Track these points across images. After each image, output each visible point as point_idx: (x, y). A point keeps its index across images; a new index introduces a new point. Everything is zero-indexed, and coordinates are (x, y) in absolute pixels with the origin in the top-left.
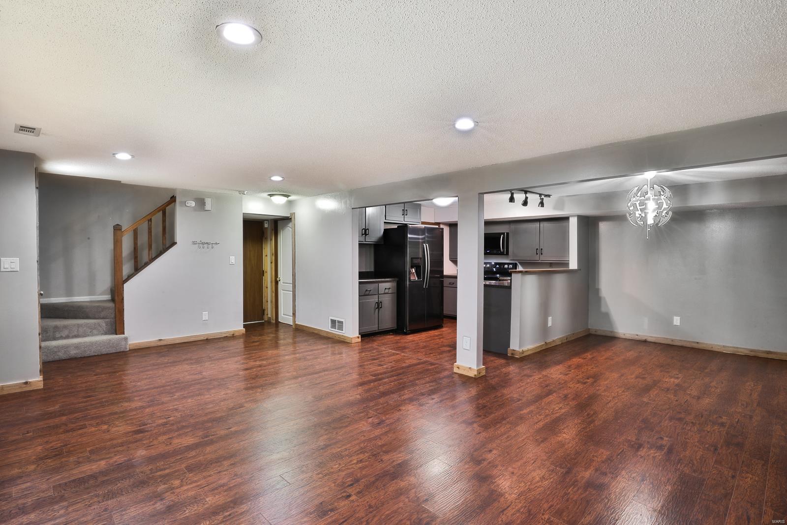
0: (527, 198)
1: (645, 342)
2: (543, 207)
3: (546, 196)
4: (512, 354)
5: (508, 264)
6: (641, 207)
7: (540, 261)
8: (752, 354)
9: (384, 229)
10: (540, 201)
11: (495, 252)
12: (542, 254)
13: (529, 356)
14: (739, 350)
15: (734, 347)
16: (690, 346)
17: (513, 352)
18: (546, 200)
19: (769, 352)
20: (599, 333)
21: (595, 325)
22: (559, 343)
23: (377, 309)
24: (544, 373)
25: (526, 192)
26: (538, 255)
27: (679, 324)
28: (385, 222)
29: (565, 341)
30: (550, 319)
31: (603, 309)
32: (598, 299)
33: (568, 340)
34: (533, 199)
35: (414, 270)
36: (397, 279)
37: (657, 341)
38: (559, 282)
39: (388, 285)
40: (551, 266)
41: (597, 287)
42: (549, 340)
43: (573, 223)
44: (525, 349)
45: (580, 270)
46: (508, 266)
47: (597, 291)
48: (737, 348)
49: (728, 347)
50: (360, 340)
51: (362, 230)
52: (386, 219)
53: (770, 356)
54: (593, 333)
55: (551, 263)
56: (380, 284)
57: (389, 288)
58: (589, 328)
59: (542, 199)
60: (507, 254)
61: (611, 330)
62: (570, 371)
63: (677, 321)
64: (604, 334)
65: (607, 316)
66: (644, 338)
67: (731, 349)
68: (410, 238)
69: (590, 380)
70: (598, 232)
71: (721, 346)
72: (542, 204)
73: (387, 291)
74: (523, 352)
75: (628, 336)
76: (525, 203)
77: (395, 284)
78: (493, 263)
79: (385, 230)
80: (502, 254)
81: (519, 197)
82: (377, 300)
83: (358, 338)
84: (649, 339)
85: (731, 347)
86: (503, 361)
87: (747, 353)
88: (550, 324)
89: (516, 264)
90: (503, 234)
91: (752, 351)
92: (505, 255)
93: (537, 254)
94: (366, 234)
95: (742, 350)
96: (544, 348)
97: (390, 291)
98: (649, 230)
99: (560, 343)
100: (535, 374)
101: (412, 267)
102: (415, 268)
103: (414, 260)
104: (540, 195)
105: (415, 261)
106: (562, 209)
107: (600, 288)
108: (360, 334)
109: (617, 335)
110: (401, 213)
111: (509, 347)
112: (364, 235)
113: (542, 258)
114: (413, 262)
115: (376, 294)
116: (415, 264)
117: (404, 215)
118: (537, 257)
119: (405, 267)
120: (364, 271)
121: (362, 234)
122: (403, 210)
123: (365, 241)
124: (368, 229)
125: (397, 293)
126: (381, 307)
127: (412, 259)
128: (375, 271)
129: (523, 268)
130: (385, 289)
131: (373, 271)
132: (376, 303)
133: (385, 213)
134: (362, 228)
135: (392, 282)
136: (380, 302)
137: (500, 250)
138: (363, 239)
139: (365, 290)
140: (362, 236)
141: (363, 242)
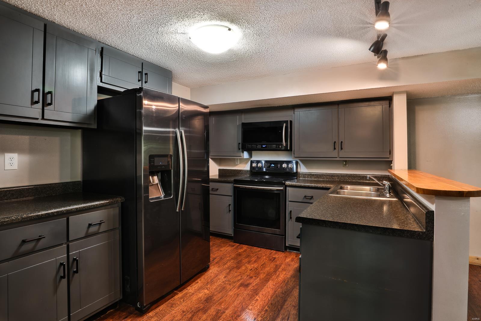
5: (288, 162)
9: (98, 101)
11: (274, 146)
12: (342, 149)
23: (65, 281)
26: (336, 151)
28: (99, 87)
35: (155, 180)
39: (95, 216)
46: (288, 165)
51: (33, 92)
52: (101, 81)
57: (100, 224)
60: (291, 149)
73: (93, 229)
77: (115, 211)
80: (284, 149)
82: (62, 257)
89: (297, 162)
90: (286, 122)
92: (287, 151)
93: (335, 149)
94: (45, 104)
97: (103, 228)
101: (152, 174)
102: (159, 174)
103: (156, 159)
105: (159, 162)
110: (136, 76)
112: (40, 105)
113: (343, 154)
114: (154, 163)
115: (62, 244)
116: (159, 167)
117: (139, 81)
118: (334, 154)
119: (138, 175)
120: (57, 181)
121: (34, 103)
122: (139, 72)
123: (43, 118)
124: (50, 93)
125: (120, 228)
126: (77, 272)
127: (151, 158)
128: (84, 181)
129: (307, 168)
130: (90, 225)
131: (80, 180)
132: (62, 264)
133: (100, 70)
134: (34, 89)
135: (109, 207)
136: (74, 259)
137: (282, 145)
138: (35, 112)
139: (19, 241)
140: (33, 106)
141: (37, 119)
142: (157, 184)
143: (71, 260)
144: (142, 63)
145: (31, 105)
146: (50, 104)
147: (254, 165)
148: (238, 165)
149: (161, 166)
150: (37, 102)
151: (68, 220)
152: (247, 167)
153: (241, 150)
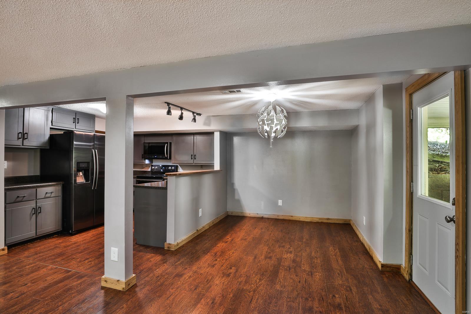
0: (182, 113)
1: (262, 218)
2: (195, 122)
3: (198, 114)
4: (168, 247)
5: (171, 166)
6: (267, 122)
7: (194, 164)
8: (320, 221)
9: (50, 134)
10: (193, 117)
11: (161, 157)
12: (195, 159)
13: (183, 246)
14: (314, 219)
15: (311, 218)
16: (288, 219)
17: (169, 246)
18: (197, 117)
19: (328, 219)
20: (233, 214)
21: (231, 209)
22: (207, 228)
23: (35, 215)
24: (194, 268)
25: (182, 109)
27: (281, 205)
28: (51, 128)
29: (212, 225)
30: (200, 210)
31: (236, 197)
32: (233, 190)
33: (214, 224)
34: (187, 115)
35: (81, 174)
36: (61, 183)
37: (269, 217)
38: (208, 181)
39: (50, 189)
40: (202, 167)
41: (232, 182)
42: (200, 227)
43: (217, 136)
44: (179, 241)
45: (222, 170)
46: (171, 168)
47: (233, 184)
48: (313, 218)
49: (308, 217)
50: (6, 251)
51: (18, 134)
52: (52, 125)
53: (329, 221)
54: (230, 214)
55: (202, 165)
56: (38, 189)
57: (52, 193)
58: (228, 211)
59: (195, 116)
60: (170, 158)
61: (242, 211)
62: (216, 260)
63: (280, 203)
64: (237, 215)
65: (239, 201)
66: (261, 216)
67: (310, 219)
68: (76, 145)
69: (233, 270)
70: (233, 143)
71: (304, 217)
72: (194, 120)
73: (48, 195)
74: (178, 244)
75: (252, 215)
76: (181, 118)
77: (59, 188)
78: (161, 166)
79: (52, 136)
80: (166, 158)
81: (176, 113)
82: (34, 205)
83: (3, 250)
84: (265, 216)
85: (309, 218)
86: (158, 258)
87: (318, 220)
88: (200, 214)
89: (177, 166)
90: (167, 143)
91: (320, 219)
92: (168, 159)
93: (192, 159)
94: (24, 139)
95: (315, 219)
96: (196, 235)
97: (53, 195)
98: (272, 140)
99: (209, 227)
100: (186, 271)
101: (79, 170)
102: (83, 171)
103: (81, 164)
104: (193, 113)
105: (83, 165)
106: (209, 125)
107: (234, 182)
108: (5, 245)
109: (246, 215)
110: (72, 120)
111: (166, 241)
112: (22, 139)
113: (195, 162)
114: (79, 165)
115: (34, 200)
116: (82, 168)
117: (74, 123)
118: (192, 161)
119: (71, 173)
120: (27, 175)
121: (19, 138)
122: (74, 118)
123: (23, 145)
124: (26, 133)
125: (62, 196)
126: (40, 212)
127: (78, 163)
128: (41, 175)
129: (183, 170)
130: (47, 193)
131: (39, 175)
132: (33, 208)
133: (51, 119)
134: (19, 132)
135: (56, 186)
136: (39, 207)
137: (165, 156)
138: (19, 143)
139: (17, 197)
140: (18, 140)
141: (20, 146)
142: (82, 176)
143: (37, 207)
144: (76, 113)
145: (18, 139)
146: (26, 139)
147: (153, 167)
148: (144, 168)
149: (83, 167)
150: (20, 138)
151: (36, 190)
152: (150, 170)
153: (144, 159)
